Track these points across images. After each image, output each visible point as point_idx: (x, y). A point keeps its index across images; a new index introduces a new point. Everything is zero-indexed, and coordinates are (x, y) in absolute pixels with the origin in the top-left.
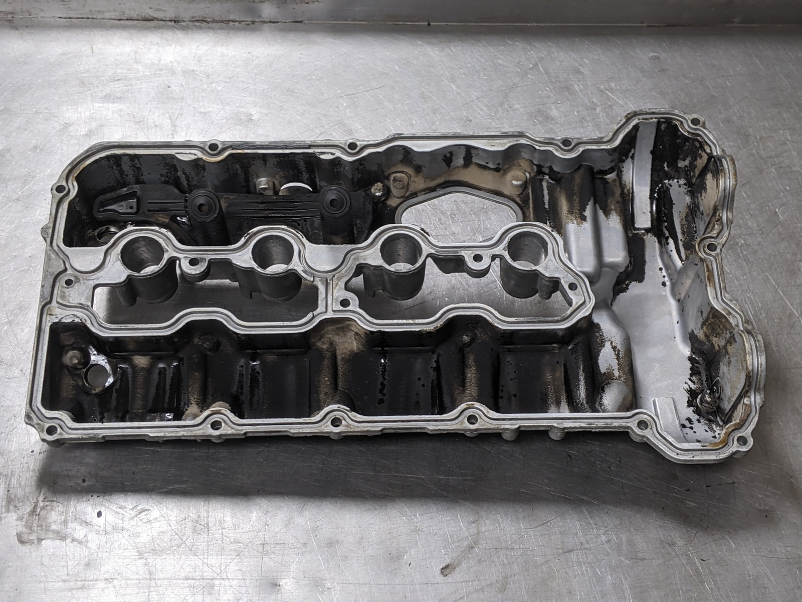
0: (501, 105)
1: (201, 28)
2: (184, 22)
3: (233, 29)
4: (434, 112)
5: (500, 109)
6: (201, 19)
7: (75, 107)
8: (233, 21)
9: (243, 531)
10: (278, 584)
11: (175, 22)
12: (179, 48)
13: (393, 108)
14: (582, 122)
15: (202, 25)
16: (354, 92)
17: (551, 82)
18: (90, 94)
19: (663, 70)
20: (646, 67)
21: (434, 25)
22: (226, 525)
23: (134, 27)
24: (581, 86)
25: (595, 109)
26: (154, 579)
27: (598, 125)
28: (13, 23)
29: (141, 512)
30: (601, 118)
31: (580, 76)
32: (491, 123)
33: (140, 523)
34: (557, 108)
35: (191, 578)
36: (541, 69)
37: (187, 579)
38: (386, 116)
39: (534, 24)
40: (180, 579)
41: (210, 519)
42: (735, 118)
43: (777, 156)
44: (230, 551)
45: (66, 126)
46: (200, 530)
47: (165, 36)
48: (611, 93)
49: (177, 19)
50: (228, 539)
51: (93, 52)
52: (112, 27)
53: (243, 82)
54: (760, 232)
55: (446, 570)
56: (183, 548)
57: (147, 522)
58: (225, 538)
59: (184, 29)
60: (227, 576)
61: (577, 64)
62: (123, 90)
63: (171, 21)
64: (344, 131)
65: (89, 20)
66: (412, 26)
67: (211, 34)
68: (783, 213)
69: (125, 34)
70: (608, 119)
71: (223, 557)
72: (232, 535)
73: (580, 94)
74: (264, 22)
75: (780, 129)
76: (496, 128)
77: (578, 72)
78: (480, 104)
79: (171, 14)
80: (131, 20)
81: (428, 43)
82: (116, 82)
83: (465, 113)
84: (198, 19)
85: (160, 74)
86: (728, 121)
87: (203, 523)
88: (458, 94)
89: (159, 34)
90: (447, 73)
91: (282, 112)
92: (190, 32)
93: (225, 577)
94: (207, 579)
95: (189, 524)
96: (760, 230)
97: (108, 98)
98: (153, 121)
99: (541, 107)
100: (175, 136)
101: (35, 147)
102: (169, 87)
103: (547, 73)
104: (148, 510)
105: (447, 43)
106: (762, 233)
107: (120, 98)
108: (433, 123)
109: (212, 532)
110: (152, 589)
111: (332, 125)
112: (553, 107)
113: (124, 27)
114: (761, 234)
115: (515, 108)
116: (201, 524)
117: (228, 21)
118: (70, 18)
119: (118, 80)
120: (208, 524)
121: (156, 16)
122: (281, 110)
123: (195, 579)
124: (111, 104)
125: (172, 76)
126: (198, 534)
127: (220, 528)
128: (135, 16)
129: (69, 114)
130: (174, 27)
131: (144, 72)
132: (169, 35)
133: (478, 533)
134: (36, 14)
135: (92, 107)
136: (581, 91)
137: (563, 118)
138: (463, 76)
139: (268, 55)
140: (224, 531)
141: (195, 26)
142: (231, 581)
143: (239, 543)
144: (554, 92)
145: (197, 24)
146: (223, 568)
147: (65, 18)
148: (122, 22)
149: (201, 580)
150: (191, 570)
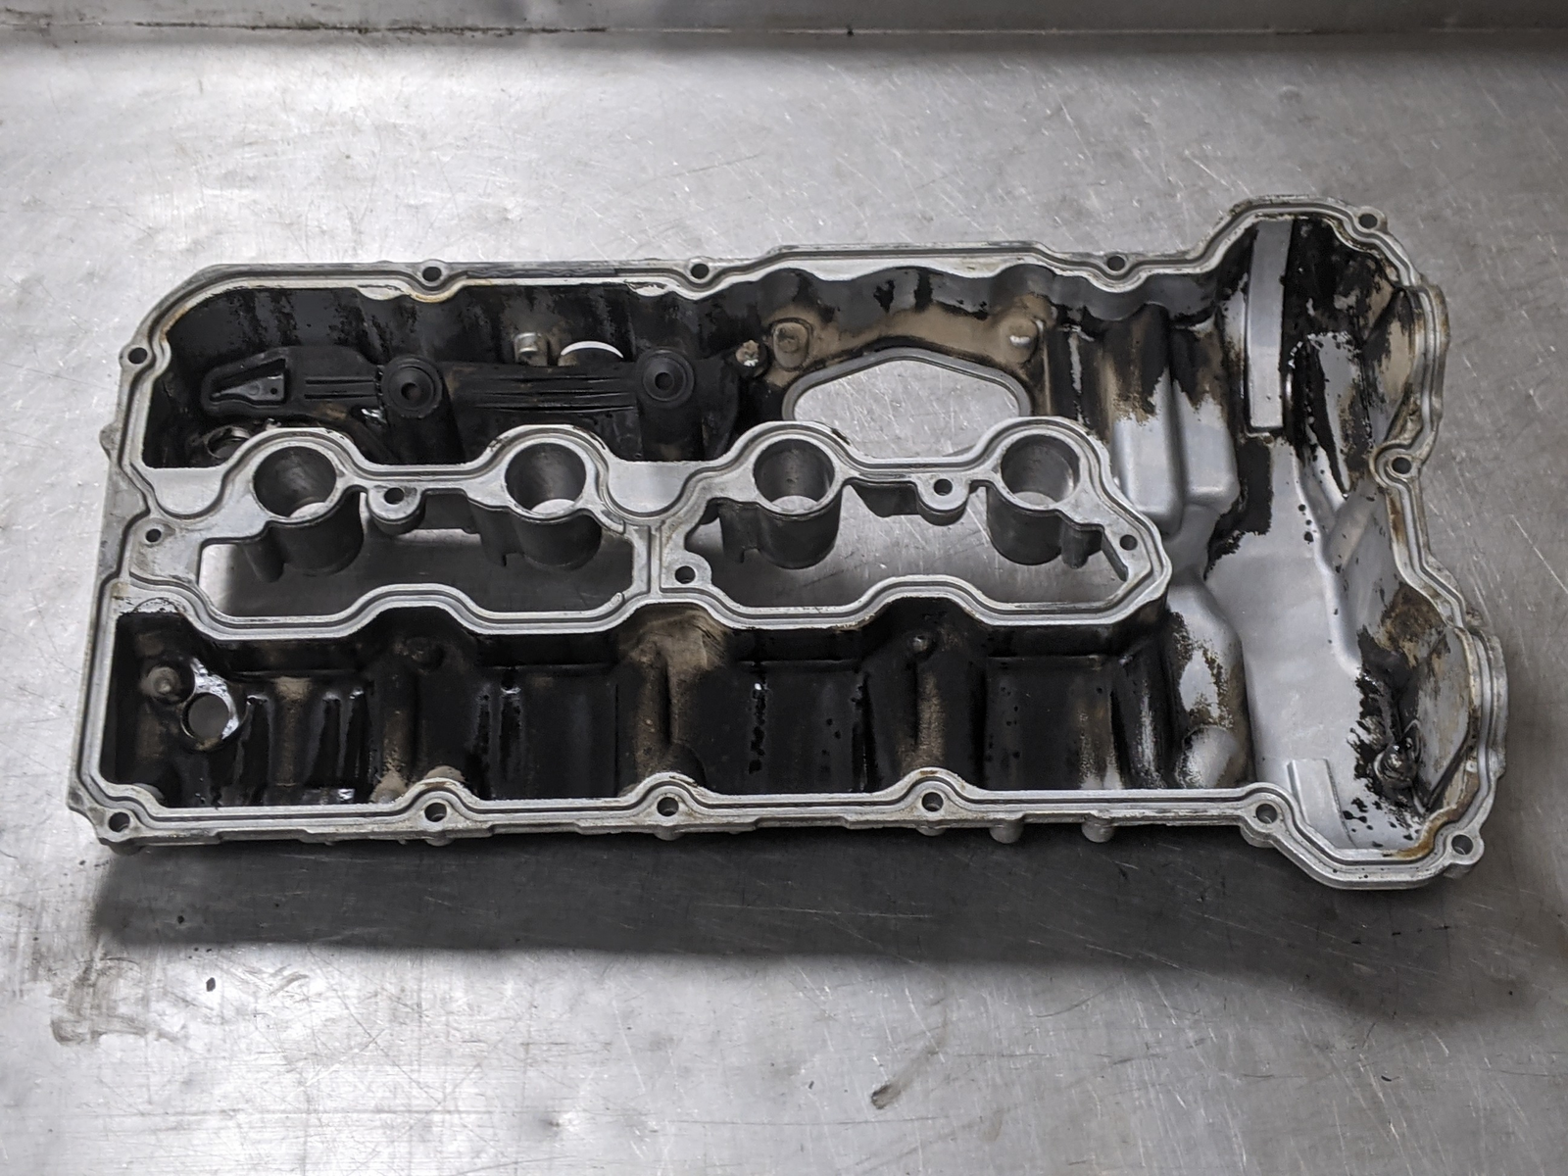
0: (990, 188)
1: (409, 43)
2: (377, 30)
3: (471, 44)
4: (860, 202)
5: (987, 196)
6: (410, 25)
7: (167, 196)
8: (470, 29)
9: (489, 1018)
10: (555, 1122)
11: (360, 31)
12: (367, 82)
13: (779, 196)
14: (1148, 221)
15: (412, 37)
16: (706, 165)
17: (1089, 144)
18: (197, 171)
19: (1306, 120)
20: (1274, 114)
21: (859, 35)
22: (454, 1006)
23: (281, 42)
24: (1147, 151)
25: (1173, 196)
26: (316, 1111)
27: (1178, 226)
28: (49, 35)
29: (291, 981)
30: (1186, 213)
31: (1144, 132)
32: (969, 224)
33: (288, 1002)
34: (1098, 194)
35: (386, 1109)
36: (1068, 117)
37: (379, 1111)
38: (767, 210)
39: (1054, 31)
40: (365, 1111)
41: (423, 995)
42: (1448, 212)
43: (1531, 286)
44: (463, 1056)
45: (151, 233)
46: (404, 1015)
47: (342, 58)
48: (1205, 165)
49: (363, 26)
50: (458, 1034)
51: (201, 90)
52: (239, 42)
53: (490, 147)
54: (1499, 435)
55: (882, 1096)
56: (371, 1051)
57: (303, 1000)
58: (453, 1032)
59: (379, 44)
60: (457, 1106)
61: (1137, 109)
62: (259, 163)
63: (352, 29)
64: (685, 241)
65: (196, 28)
66: (818, 37)
67: (428, 55)
68: (1543, 398)
69: (263, 54)
70: (1199, 214)
71: (449, 1069)
72: (466, 1026)
73: (1144, 165)
74: (531, 31)
75: (1537, 233)
76: (980, 232)
77: (1142, 123)
78: (949, 187)
79: (352, 16)
80: (276, 27)
81: (848, 69)
82: (247, 149)
83: (919, 206)
84: (405, 25)
85: (331, 132)
86: (1434, 218)
87: (409, 1003)
88: (906, 166)
89: (330, 56)
90: (885, 127)
91: (565, 204)
92: (389, 51)
93: (452, 1109)
94: (417, 1112)
95: (383, 1003)
96: (1499, 431)
97: (230, 179)
98: (316, 223)
99: (1068, 191)
100: (360, 252)
101: (91, 275)
102: (348, 157)
103: (1079, 124)
104: (305, 977)
105: (886, 69)
106: (1503, 437)
107: (253, 179)
108: (858, 224)
109: (428, 1019)
110: (312, 1131)
111: (661, 228)
112: (1092, 193)
113: (262, 42)
114: (1500, 439)
115: (1017, 193)
116: (406, 1005)
117: (462, 30)
118: (158, 25)
119: (250, 144)
120: (419, 1005)
121: (323, 20)
122: (564, 200)
123: (394, 1112)
124: (236, 191)
125: (354, 135)
126: (402, 1023)
127: (443, 1012)
128: (282, 19)
129: (156, 209)
130: (358, 41)
131: (299, 129)
132: (348, 56)
133: (945, 1024)
134: (94, 18)
135: (199, 195)
136: (1146, 160)
137: (1111, 214)
138: (917, 133)
139: (539, 94)
140: (451, 1018)
141: (399, 38)
142: (464, 1115)
143: (480, 1041)
144: (1092, 162)
145: (401, 35)
146: (448, 1090)
147: (149, 25)
148: (258, 32)
149: (406, 1114)
150: (388, 1094)
